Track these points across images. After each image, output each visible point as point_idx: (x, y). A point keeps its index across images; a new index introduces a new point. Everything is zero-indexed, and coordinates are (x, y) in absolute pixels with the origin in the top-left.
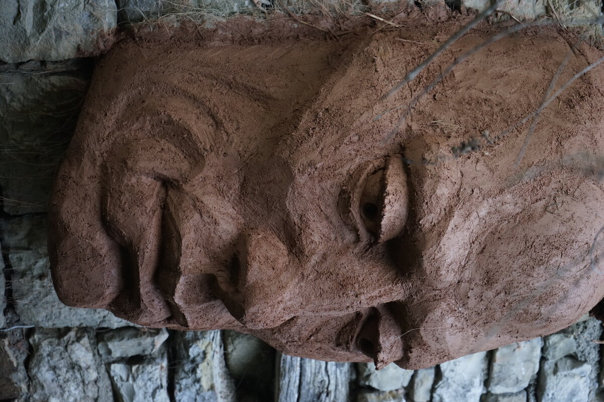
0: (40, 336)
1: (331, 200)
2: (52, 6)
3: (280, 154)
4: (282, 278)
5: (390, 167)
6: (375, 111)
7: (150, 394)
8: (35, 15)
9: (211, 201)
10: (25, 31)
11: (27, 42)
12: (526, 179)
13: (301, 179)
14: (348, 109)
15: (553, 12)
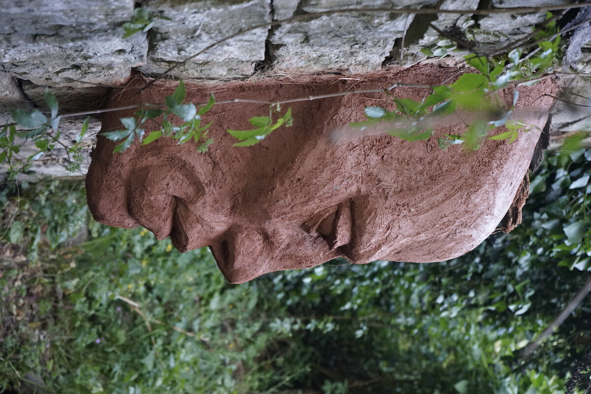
4: (258, 262)
9: (209, 216)
12: (437, 226)
14: (315, 181)
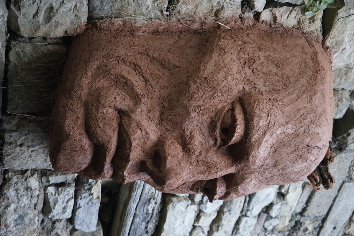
0: (12, 174)
1: (206, 125)
2: (57, 10)
3: (183, 101)
4: (182, 165)
5: (236, 109)
6: (229, 80)
7: (66, 201)
8: (45, 13)
9: (145, 123)
10: (39, 22)
11: (39, 27)
12: (298, 117)
13: (193, 115)
14: (216, 78)
15: (301, 24)
